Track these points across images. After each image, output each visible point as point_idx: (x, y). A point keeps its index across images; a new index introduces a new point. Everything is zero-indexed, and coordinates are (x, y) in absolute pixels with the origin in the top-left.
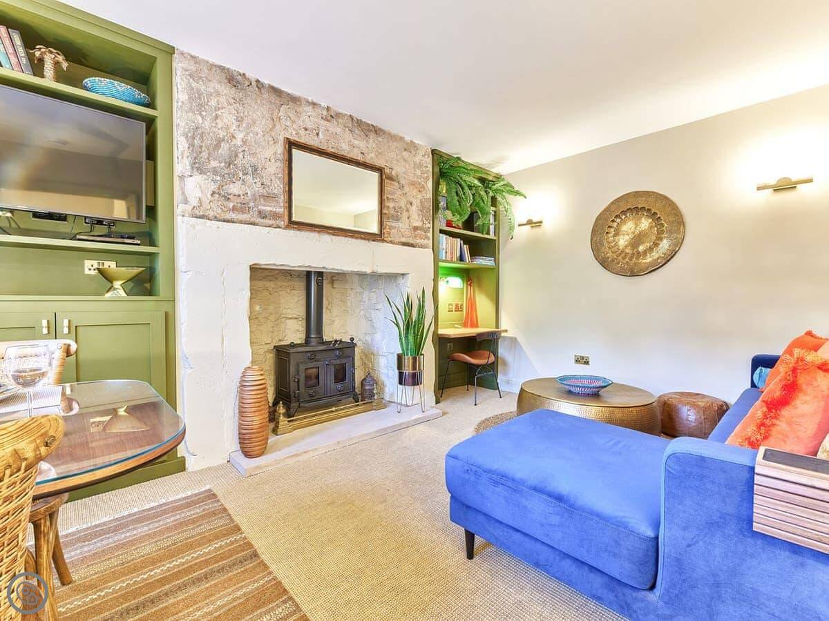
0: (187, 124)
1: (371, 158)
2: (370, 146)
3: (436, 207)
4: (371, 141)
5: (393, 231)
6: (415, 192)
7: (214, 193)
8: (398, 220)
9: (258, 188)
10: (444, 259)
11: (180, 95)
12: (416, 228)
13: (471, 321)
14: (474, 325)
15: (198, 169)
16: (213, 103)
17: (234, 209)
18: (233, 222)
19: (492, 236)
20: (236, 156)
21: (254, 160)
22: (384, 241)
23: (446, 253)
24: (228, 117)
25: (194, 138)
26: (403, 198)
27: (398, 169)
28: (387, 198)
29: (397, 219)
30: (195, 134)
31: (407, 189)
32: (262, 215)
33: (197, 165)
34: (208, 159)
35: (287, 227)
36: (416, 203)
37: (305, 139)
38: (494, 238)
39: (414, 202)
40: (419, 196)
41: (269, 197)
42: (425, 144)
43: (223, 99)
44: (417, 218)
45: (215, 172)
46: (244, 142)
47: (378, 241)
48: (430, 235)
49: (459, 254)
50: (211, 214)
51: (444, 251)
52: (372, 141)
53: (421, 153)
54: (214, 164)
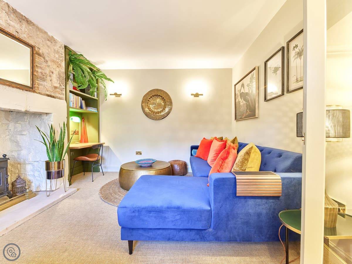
1: (24, 37)
2: (23, 29)
3: (67, 78)
4: (24, 26)
5: (41, 86)
6: (55, 66)
8: (45, 81)
10: (72, 106)
13: (84, 139)
14: (86, 141)
19: (95, 98)
22: (34, 92)
23: (73, 103)
26: (47, 68)
27: (43, 50)
28: (37, 66)
31: (49, 63)
36: (56, 73)
38: (97, 99)
39: (54, 72)
40: (58, 69)
44: (56, 81)
47: (30, 91)
48: (64, 92)
49: (80, 105)
51: (72, 102)
53: (58, 45)
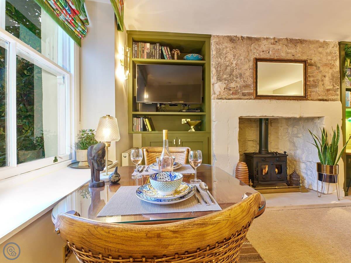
0: (215, 63)
3: (343, 76)
5: (312, 93)
6: (327, 69)
7: (225, 88)
8: (316, 87)
9: (242, 83)
10: (349, 106)
11: (213, 53)
12: (328, 90)
15: (219, 80)
16: (224, 52)
17: (233, 94)
18: (232, 99)
20: (233, 71)
21: (240, 72)
24: (230, 56)
25: (217, 68)
28: (309, 76)
29: (315, 86)
30: (219, 65)
32: (244, 95)
33: (219, 78)
34: (223, 74)
35: (255, 99)
36: (329, 75)
37: (263, 56)
40: (331, 71)
41: (247, 86)
42: (334, 41)
43: (228, 49)
44: (329, 84)
45: (225, 80)
46: (236, 65)
48: (339, 93)
50: (224, 97)
51: (349, 102)
52: (299, 48)
53: (331, 46)
54: (225, 76)
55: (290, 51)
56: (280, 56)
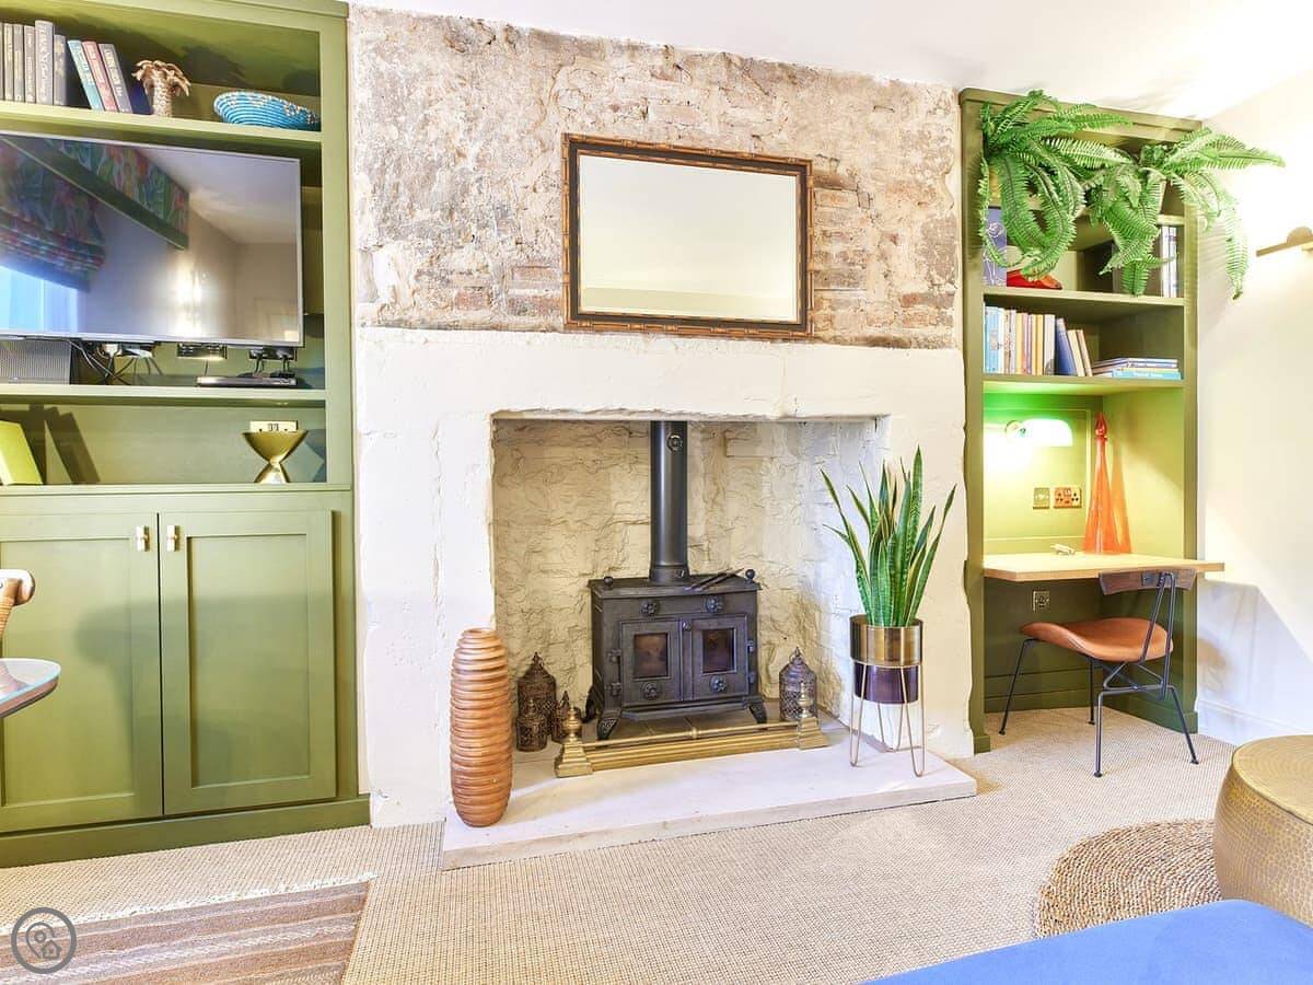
0: (371, 145)
1: (777, 145)
2: (775, 117)
3: (973, 241)
4: (778, 103)
5: (841, 311)
6: (906, 207)
7: (420, 273)
8: (856, 284)
9: (509, 252)
10: (1001, 370)
11: (360, 94)
12: (909, 300)
13: (1105, 530)
15: (391, 229)
16: (419, 94)
17: (460, 301)
18: (456, 328)
19: (1168, 297)
20: (465, 191)
21: (500, 196)
22: (812, 338)
23: (1008, 355)
24: (449, 117)
25: (383, 171)
26: (869, 227)
27: (855, 159)
28: (824, 233)
29: (851, 280)
30: (389, 158)
31: (879, 204)
32: (517, 307)
33: (389, 223)
34: (411, 207)
35: (568, 328)
36: (911, 235)
37: (614, 130)
38: (1179, 302)
39: (903, 232)
40: (920, 216)
41: (531, 268)
42: (935, 84)
43: (438, 83)
44: (913, 272)
45: (422, 232)
46: (480, 161)
47: (797, 339)
48: (955, 312)
49: (1050, 355)
50: (414, 315)
51: (1001, 352)
52: (784, 105)
53: (923, 106)
54: (421, 215)
55: (739, 114)
56: (694, 135)
